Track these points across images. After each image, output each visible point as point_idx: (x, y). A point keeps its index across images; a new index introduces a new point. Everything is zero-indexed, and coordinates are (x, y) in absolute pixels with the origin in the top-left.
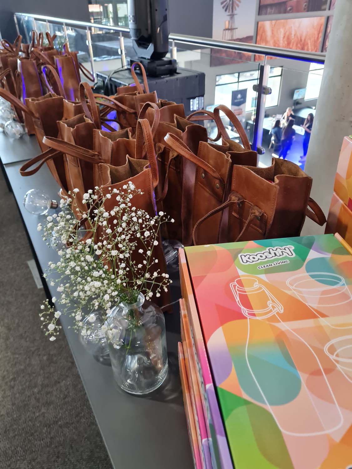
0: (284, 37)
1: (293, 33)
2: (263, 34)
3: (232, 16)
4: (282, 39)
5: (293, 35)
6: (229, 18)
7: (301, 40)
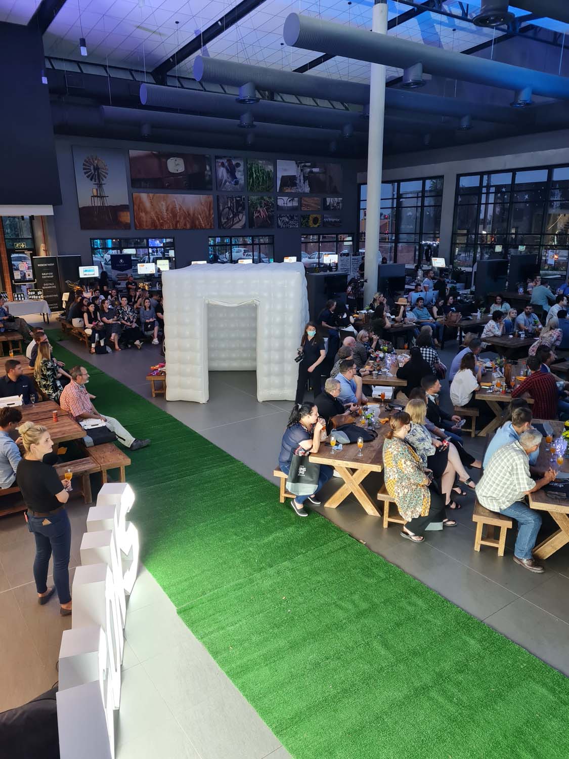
0: (167, 210)
1: (178, 207)
2: (141, 205)
3: (100, 185)
4: (165, 211)
5: (178, 209)
6: (96, 187)
7: (189, 214)
